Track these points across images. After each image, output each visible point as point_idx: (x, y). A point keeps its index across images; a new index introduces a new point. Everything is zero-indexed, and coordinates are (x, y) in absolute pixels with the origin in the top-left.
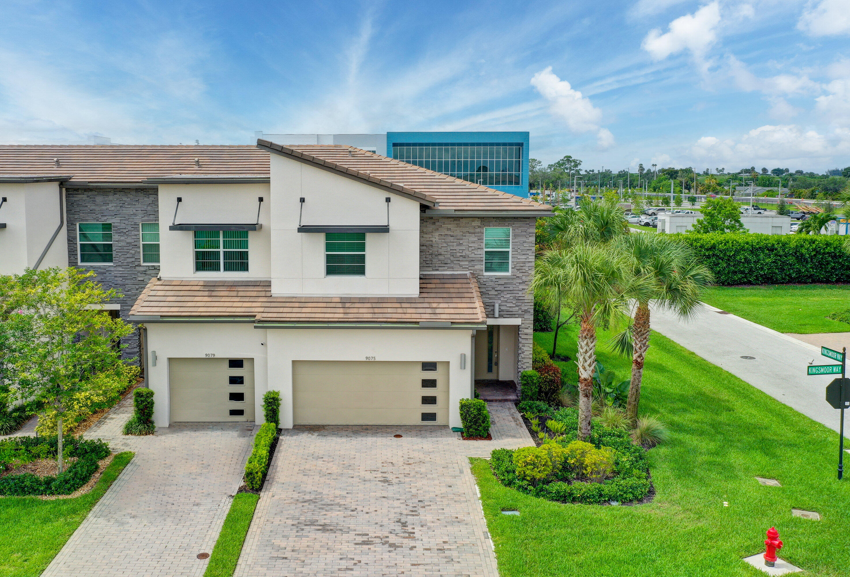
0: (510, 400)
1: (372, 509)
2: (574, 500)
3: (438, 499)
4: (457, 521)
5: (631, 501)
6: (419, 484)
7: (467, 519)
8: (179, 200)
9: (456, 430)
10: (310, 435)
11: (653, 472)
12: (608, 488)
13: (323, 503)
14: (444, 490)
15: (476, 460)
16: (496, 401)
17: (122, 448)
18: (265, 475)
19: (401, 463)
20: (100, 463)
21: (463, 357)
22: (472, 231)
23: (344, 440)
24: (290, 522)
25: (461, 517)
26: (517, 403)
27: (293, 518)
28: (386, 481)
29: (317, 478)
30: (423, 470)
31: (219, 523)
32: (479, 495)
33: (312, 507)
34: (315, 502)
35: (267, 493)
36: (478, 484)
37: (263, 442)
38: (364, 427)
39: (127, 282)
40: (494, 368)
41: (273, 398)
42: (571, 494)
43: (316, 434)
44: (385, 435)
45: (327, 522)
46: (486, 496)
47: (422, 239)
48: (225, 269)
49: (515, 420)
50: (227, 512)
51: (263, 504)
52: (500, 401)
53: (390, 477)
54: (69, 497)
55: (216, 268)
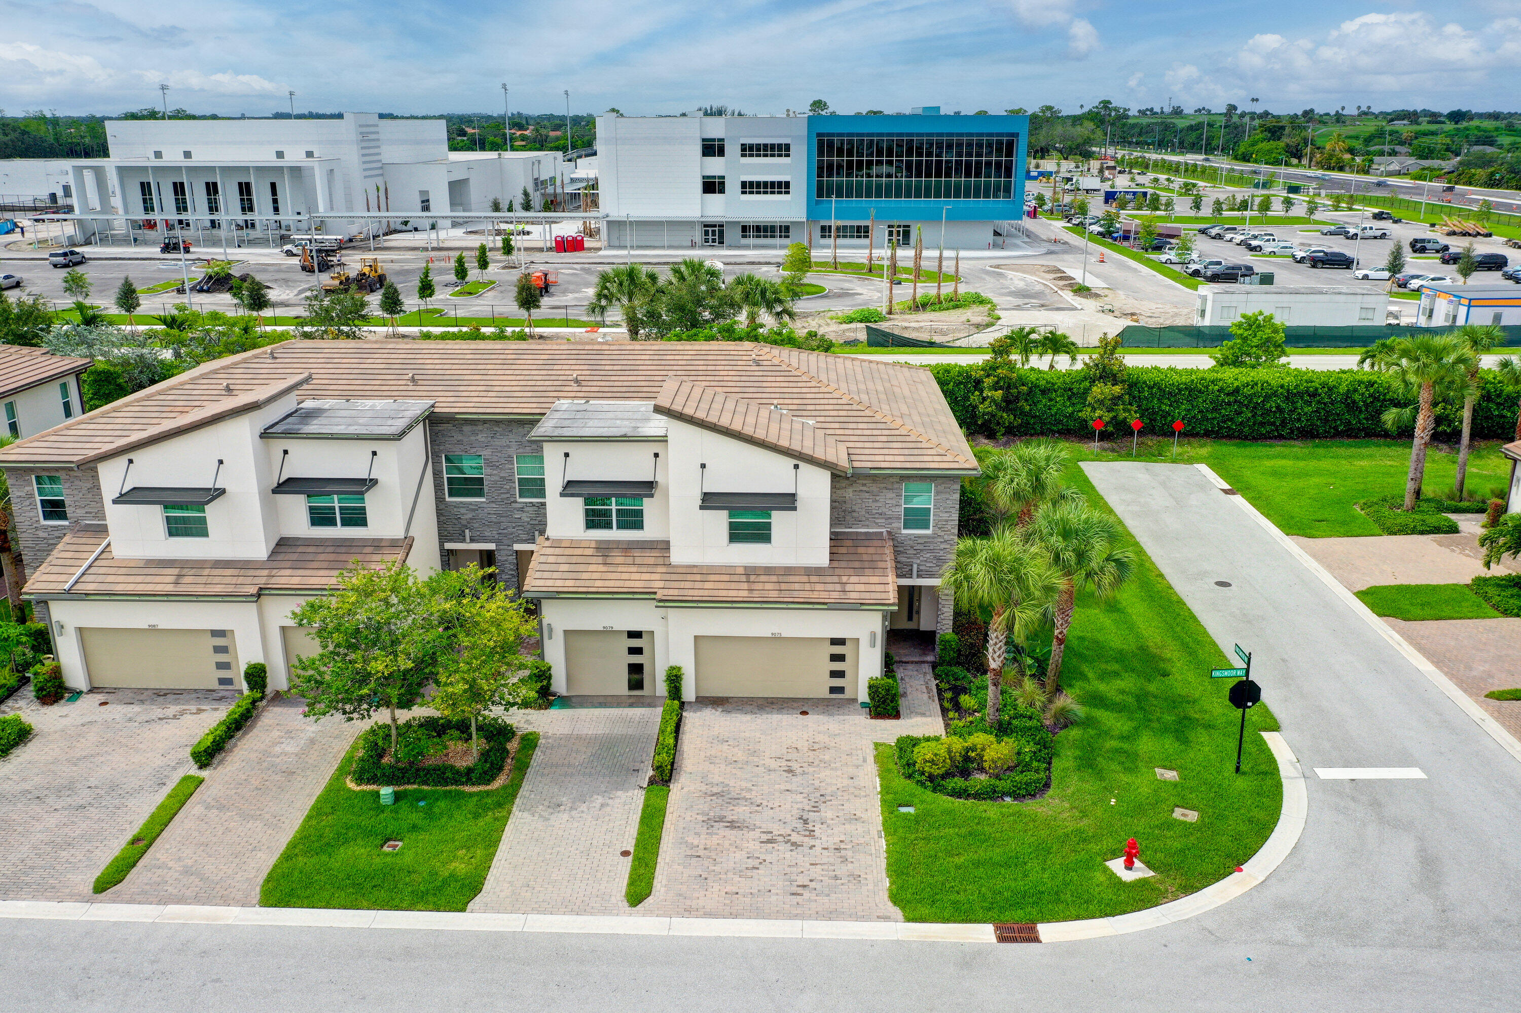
0: (927, 662)
1: (777, 804)
2: (968, 796)
3: (839, 793)
4: (855, 819)
5: (1024, 796)
6: (822, 775)
7: (864, 816)
8: (567, 455)
9: (864, 705)
10: (713, 711)
11: (1055, 762)
12: (1001, 785)
13: (730, 796)
14: (846, 782)
15: (881, 745)
16: (912, 662)
17: (526, 726)
18: (672, 764)
19: (806, 749)
20: (509, 746)
21: (873, 635)
22: (889, 486)
23: (748, 717)
24: (700, 818)
25: (859, 814)
26: (934, 666)
27: (703, 814)
28: (790, 771)
29: (723, 767)
30: (827, 758)
31: (636, 817)
32: (879, 789)
33: (720, 801)
34: (723, 796)
35: (676, 784)
36: (879, 775)
37: (669, 729)
38: (770, 700)
39: (502, 519)
40: (915, 616)
41: (676, 676)
42: (965, 790)
43: (720, 710)
44: (791, 711)
45: (735, 818)
46: (886, 789)
47: (834, 495)
48: (618, 528)
49: (929, 690)
50: (641, 806)
51: (674, 797)
52: (916, 663)
53: (795, 766)
54: (489, 787)
55: (608, 526)
